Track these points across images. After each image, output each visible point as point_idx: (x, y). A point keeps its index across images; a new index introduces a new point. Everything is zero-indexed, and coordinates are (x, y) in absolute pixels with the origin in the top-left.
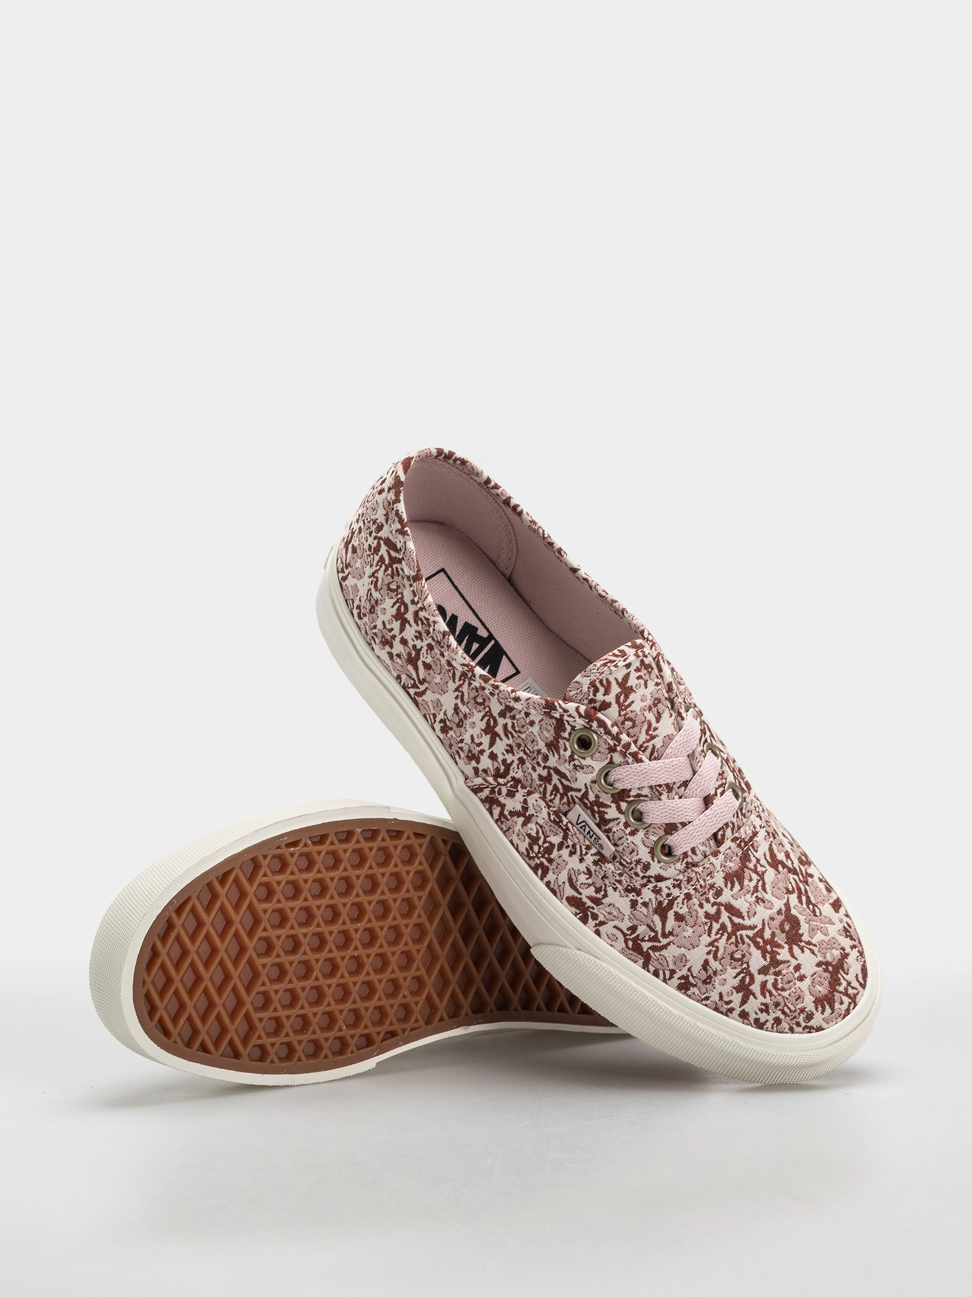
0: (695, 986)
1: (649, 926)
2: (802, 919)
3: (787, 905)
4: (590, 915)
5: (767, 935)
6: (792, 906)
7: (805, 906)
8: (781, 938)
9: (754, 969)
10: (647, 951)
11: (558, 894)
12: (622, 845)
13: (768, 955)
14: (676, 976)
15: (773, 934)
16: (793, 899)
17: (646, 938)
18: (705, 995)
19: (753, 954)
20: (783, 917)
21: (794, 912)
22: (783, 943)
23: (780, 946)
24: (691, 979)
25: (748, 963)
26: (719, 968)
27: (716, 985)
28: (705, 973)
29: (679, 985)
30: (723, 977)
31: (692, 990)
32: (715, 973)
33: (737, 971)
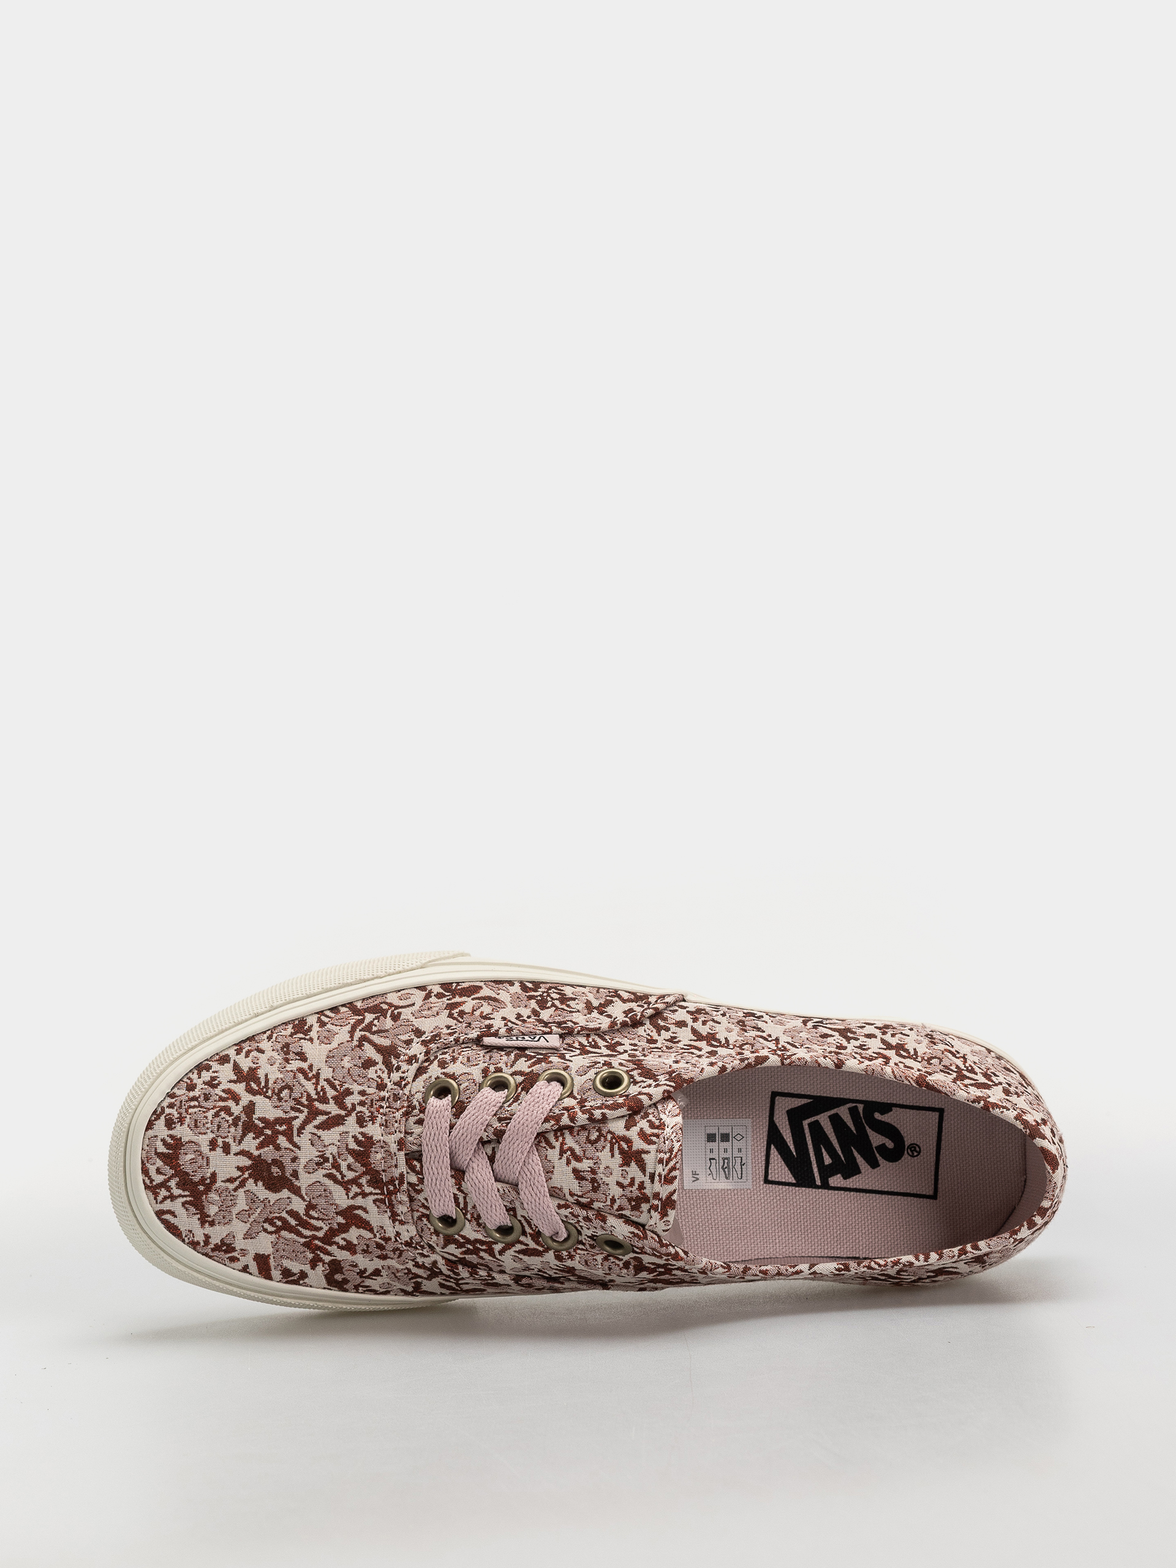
0: (291, 1035)
1: (385, 1031)
2: (273, 1197)
3: (296, 1191)
4: (446, 993)
5: (282, 1141)
6: (293, 1196)
7: (284, 1215)
8: (268, 1153)
9: (259, 1099)
10: (363, 1015)
11: (493, 983)
13: (261, 1125)
14: (316, 1025)
15: (278, 1148)
16: (299, 1206)
17: (376, 1022)
18: (274, 1038)
19: (275, 1110)
20: (288, 1174)
21: (285, 1193)
22: (262, 1151)
23: (261, 1146)
24: (301, 1036)
25: (269, 1098)
26: (289, 1067)
27: (275, 1054)
28: (296, 1051)
29: (306, 1023)
30: (277, 1065)
31: (290, 1029)
32: (287, 1060)
33: (271, 1082)
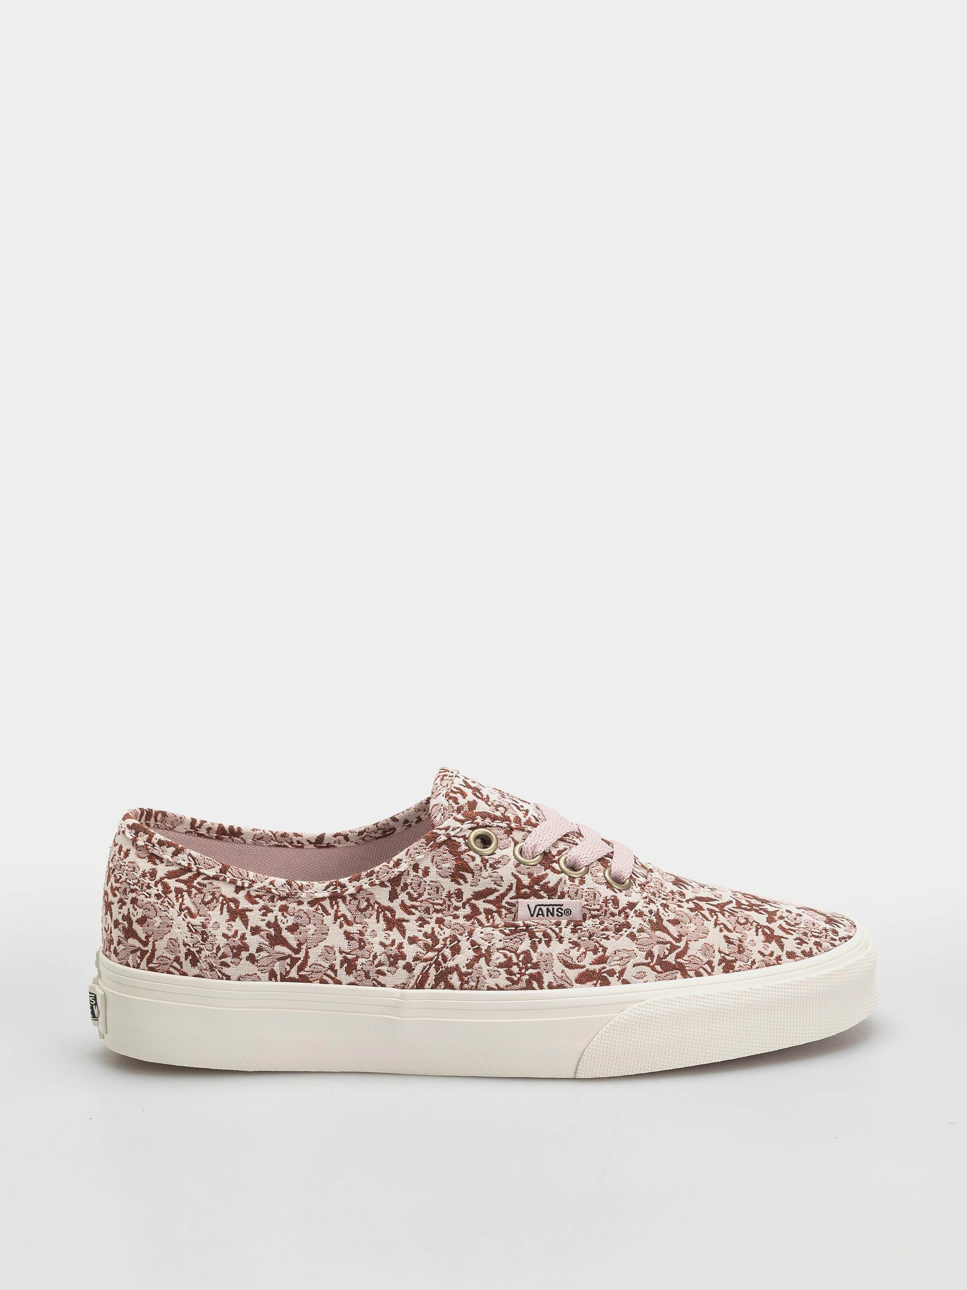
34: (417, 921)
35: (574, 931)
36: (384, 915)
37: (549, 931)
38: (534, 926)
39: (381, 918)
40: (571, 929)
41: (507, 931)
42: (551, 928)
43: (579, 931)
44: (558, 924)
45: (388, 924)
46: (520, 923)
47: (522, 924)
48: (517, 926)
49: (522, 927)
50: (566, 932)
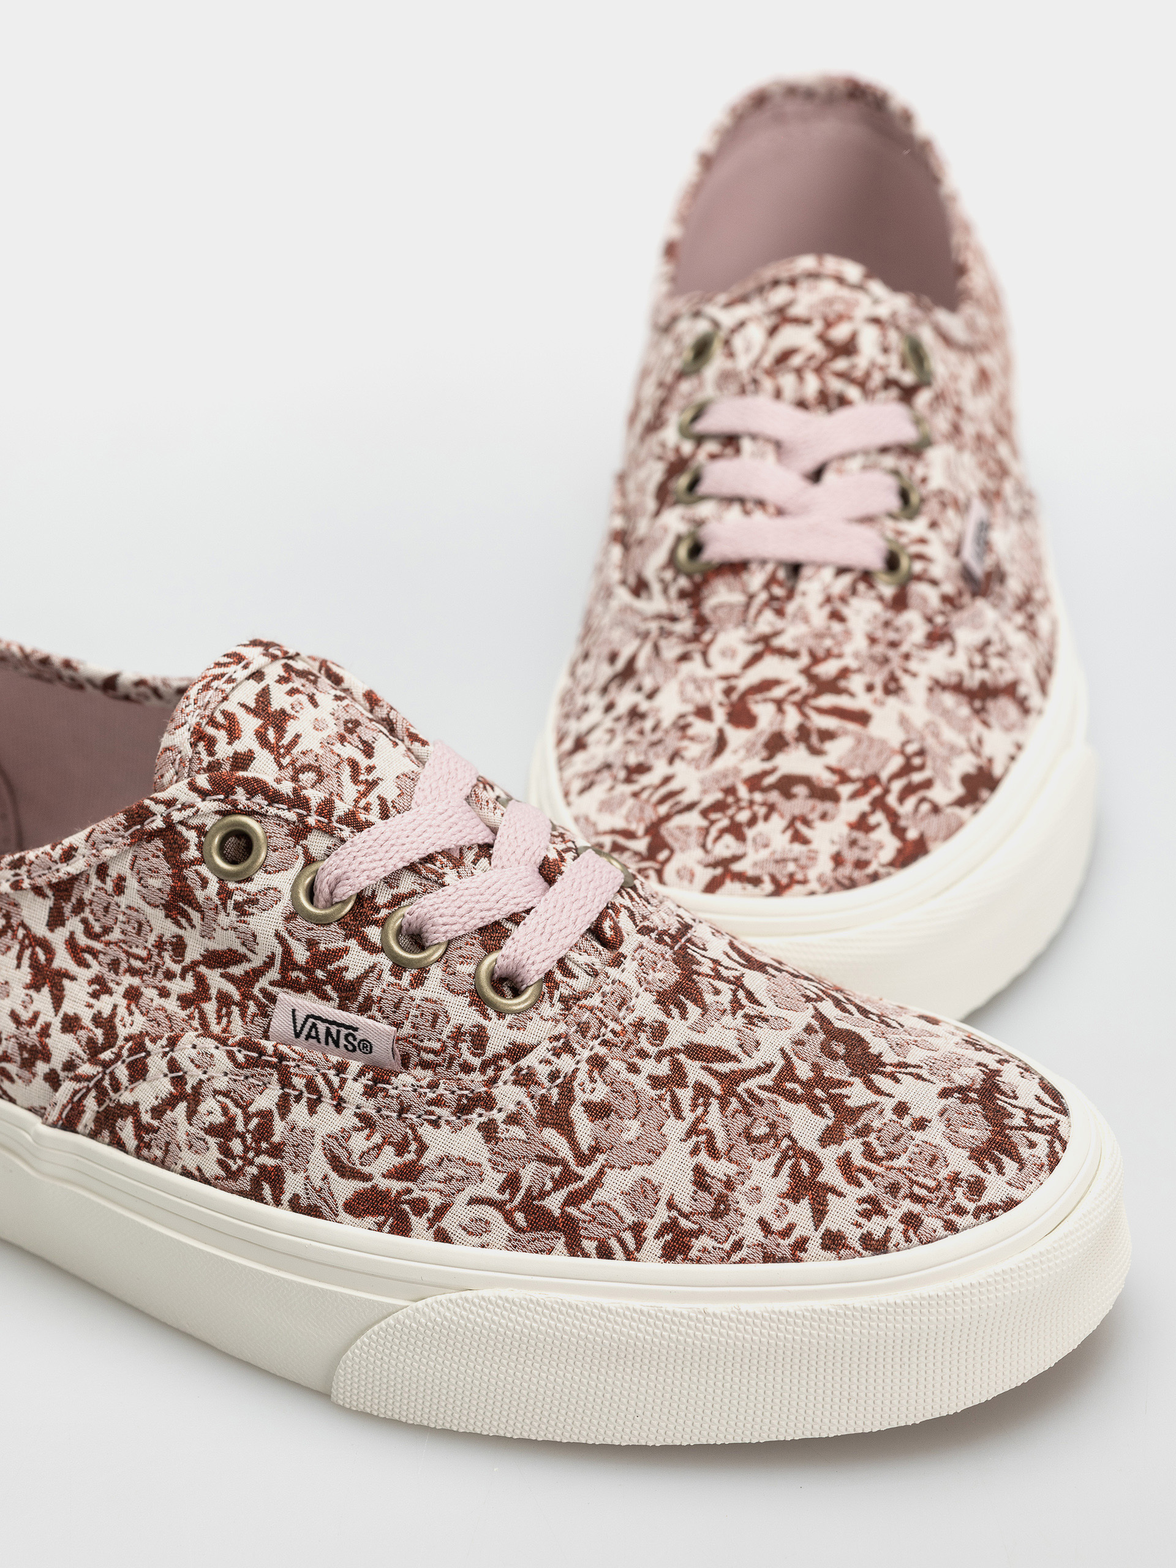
0: (701, 1231)
1: (542, 1159)
2: (864, 1033)
3: (821, 1018)
4: (408, 1210)
5: (804, 1072)
6: (830, 1018)
7: (857, 1016)
8: (837, 1071)
9: (809, 1143)
10: (563, 1212)
11: (325, 1209)
12: (407, 1018)
13: (826, 1107)
14: (650, 1233)
15: (817, 1068)
16: (828, 1008)
17: (549, 1185)
18: (731, 1241)
19: (790, 1115)
20: (821, 1037)
21: (840, 1025)
22: (846, 1078)
23: (843, 1084)
24: (684, 1223)
25: (789, 1136)
26: (732, 1169)
27: (744, 1206)
28: (706, 1195)
29: (664, 1248)
30: (749, 1184)
31: (698, 1244)
32: (729, 1184)
33: (774, 1159)
34: (91, 982)
35: (370, 1092)
36: (34, 955)
37: (320, 1080)
38: (294, 1060)
39: (26, 962)
40: (366, 1086)
41: (240, 1058)
42: (324, 1075)
43: (380, 1095)
44: (341, 1068)
45: (35, 976)
46: (269, 1046)
47: (270, 1050)
48: (262, 1052)
49: (271, 1056)
50: (354, 1090)
